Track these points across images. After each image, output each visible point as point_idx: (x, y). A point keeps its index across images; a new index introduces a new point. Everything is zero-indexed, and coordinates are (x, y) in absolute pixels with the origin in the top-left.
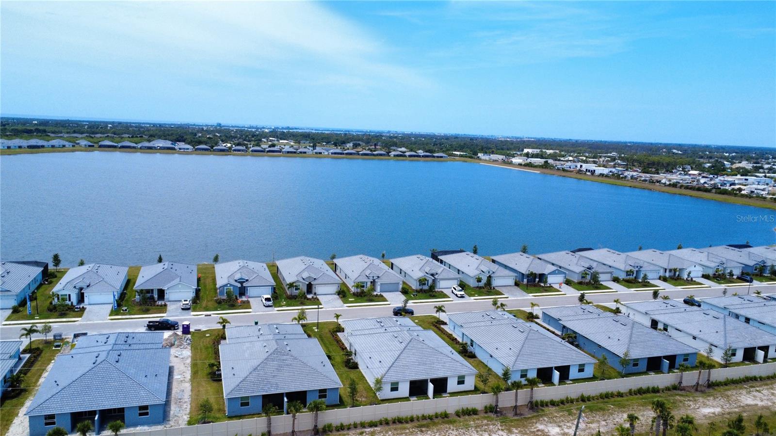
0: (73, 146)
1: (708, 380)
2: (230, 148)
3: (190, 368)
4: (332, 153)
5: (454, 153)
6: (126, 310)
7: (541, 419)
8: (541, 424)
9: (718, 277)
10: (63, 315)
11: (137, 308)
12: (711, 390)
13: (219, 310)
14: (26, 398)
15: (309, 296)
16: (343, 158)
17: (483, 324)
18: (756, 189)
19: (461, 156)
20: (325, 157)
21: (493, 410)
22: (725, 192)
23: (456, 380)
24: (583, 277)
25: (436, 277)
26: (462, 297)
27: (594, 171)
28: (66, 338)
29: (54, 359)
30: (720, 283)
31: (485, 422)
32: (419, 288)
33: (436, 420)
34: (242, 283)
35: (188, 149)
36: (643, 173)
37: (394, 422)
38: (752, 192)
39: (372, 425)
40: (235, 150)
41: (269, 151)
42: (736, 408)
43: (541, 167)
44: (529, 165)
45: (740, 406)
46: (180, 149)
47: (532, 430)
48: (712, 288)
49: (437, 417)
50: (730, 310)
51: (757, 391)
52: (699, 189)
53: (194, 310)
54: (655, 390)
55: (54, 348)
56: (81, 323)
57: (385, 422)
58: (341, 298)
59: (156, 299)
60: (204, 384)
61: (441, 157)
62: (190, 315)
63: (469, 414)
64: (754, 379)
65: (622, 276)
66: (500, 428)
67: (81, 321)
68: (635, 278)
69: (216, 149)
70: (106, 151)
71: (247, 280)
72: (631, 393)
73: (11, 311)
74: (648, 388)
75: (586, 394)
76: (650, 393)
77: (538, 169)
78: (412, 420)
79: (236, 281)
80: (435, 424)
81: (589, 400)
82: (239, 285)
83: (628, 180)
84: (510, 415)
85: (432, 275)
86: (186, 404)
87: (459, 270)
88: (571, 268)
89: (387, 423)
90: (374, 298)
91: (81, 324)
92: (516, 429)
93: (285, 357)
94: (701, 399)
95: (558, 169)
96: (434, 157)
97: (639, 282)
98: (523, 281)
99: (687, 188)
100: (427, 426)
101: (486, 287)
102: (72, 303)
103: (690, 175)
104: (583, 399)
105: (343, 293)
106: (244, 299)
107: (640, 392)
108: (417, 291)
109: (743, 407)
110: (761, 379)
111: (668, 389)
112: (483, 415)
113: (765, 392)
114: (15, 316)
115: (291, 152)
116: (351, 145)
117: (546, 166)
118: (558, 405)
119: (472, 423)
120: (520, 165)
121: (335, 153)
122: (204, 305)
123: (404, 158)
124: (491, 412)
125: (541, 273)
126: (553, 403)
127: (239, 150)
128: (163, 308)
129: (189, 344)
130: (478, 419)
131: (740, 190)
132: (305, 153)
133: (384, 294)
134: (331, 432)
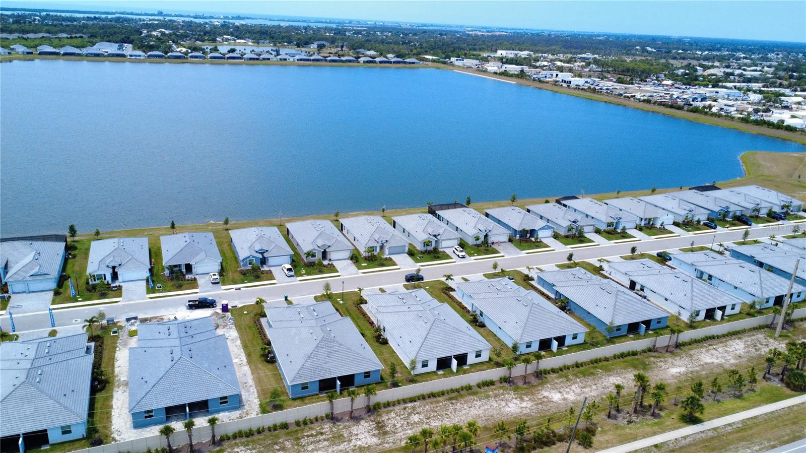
0: (9, 53)
1: (677, 342)
2: (186, 53)
3: (242, 350)
4: (298, 60)
5: (426, 57)
6: (160, 287)
7: (545, 386)
8: (546, 391)
9: (687, 224)
10: (103, 295)
11: (170, 284)
12: (678, 351)
13: (246, 283)
14: (112, 390)
15: (325, 263)
16: (310, 65)
17: (489, 295)
18: (725, 105)
19: (434, 61)
20: (291, 64)
21: (507, 380)
22: (696, 110)
23: (474, 355)
24: (569, 230)
25: (439, 237)
26: (463, 257)
27: (570, 82)
28: (118, 322)
29: (117, 347)
30: (689, 231)
31: (501, 391)
32: (423, 249)
33: (462, 393)
34: (262, 253)
35: (140, 56)
36: (618, 83)
37: (429, 397)
38: (722, 109)
39: (412, 400)
40: (192, 57)
41: (229, 58)
42: (697, 366)
43: (517, 76)
44: (505, 74)
45: (700, 365)
46: (131, 56)
47: (539, 397)
48: (682, 237)
49: (462, 390)
50: (697, 267)
51: (714, 349)
52: (672, 107)
53: (224, 284)
54: (634, 354)
55: (112, 335)
56: (124, 303)
57: (423, 397)
58: (354, 263)
59: (185, 273)
60: (261, 367)
61: (413, 63)
62: (221, 290)
63: (488, 386)
64: (713, 337)
65: (603, 227)
66: (514, 396)
67: (123, 301)
68: (615, 228)
69: (171, 56)
70: (48, 59)
71: (267, 251)
72: (615, 357)
73: (52, 293)
74: (629, 352)
75: (580, 361)
76: (629, 356)
77: (514, 79)
78: (443, 393)
79: (257, 252)
80: (462, 396)
81: (582, 366)
82: (261, 257)
83: (603, 94)
84: (520, 384)
85: (435, 236)
86: (252, 388)
87: (457, 228)
88: (559, 222)
89: (424, 398)
90: (385, 262)
91: (124, 305)
92: (527, 397)
93: (332, 344)
94: (670, 360)
95: (534, 80)
96: (405, 63)
97: (618, 233)
98: (516, 237)
99: (661, 104)
100: (456, 398)
101: (484, 246)
102: (108, 282)
103: (663, 85)
104: (577, 365)
105: (355, 258)
106: (265, 268)
107: (623, 355)
108: (422, 253)
109: (702, 365)
110: (718, 337)
111: (644, 351)
112: (498, 385)
113: (720, 350)
114: (58, 298)
115: (254, 59)
116: (316, 46)
117: (522, 74)
118: (558, 372)
119: (491, 393)
120: (495, 73)
121: (301, 60)
122: (231, 278)
123: (375, 65)
124: (505, 382)
125: (532, 229)
126: (553, 371)
127: (196, 57)
128: (193, 283)
129: (232, 324)
130: (495, 389)
131: (710, 107)
132: (268, 59)
133: (394, 257)
134: (380, 409)
